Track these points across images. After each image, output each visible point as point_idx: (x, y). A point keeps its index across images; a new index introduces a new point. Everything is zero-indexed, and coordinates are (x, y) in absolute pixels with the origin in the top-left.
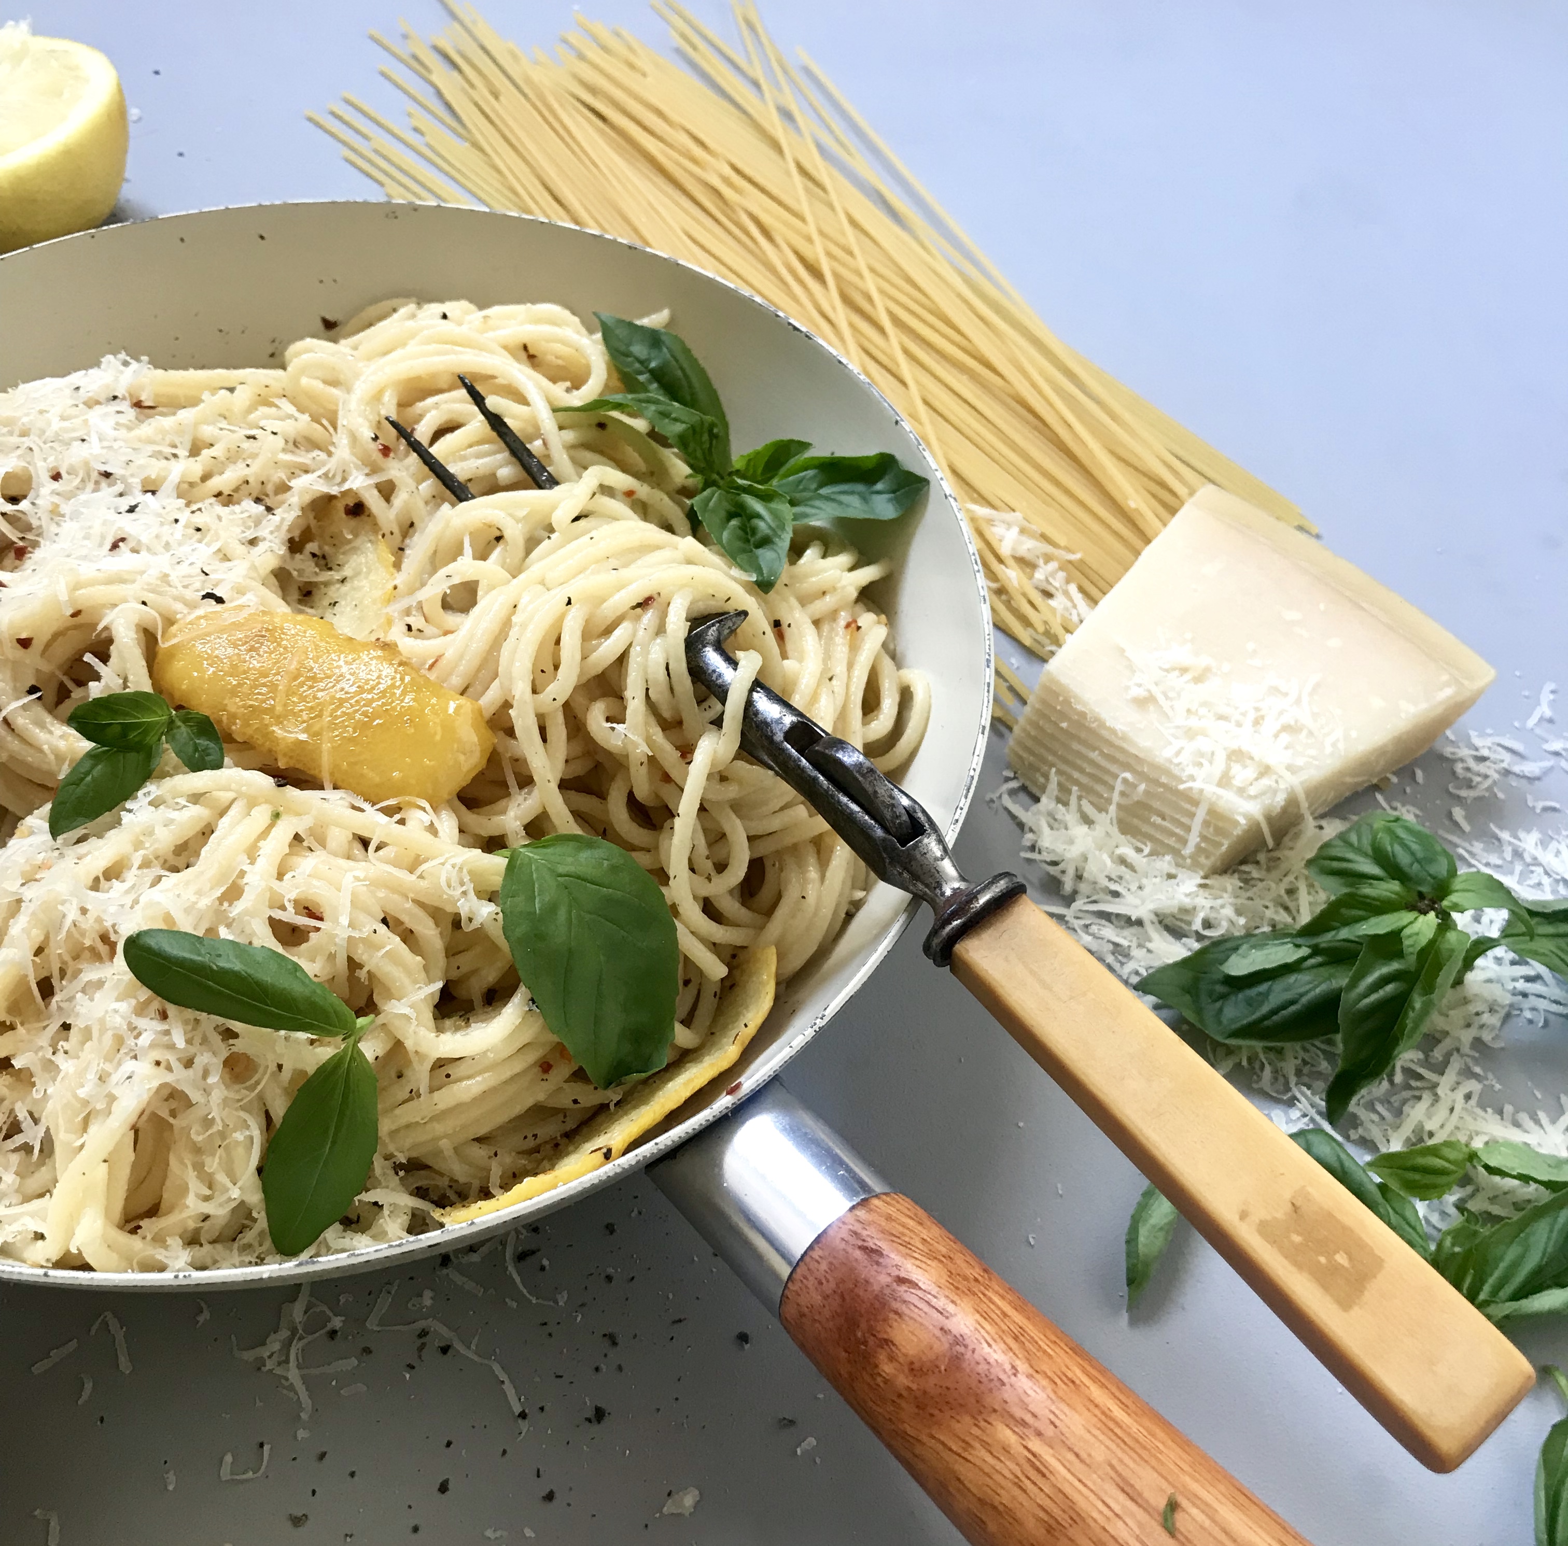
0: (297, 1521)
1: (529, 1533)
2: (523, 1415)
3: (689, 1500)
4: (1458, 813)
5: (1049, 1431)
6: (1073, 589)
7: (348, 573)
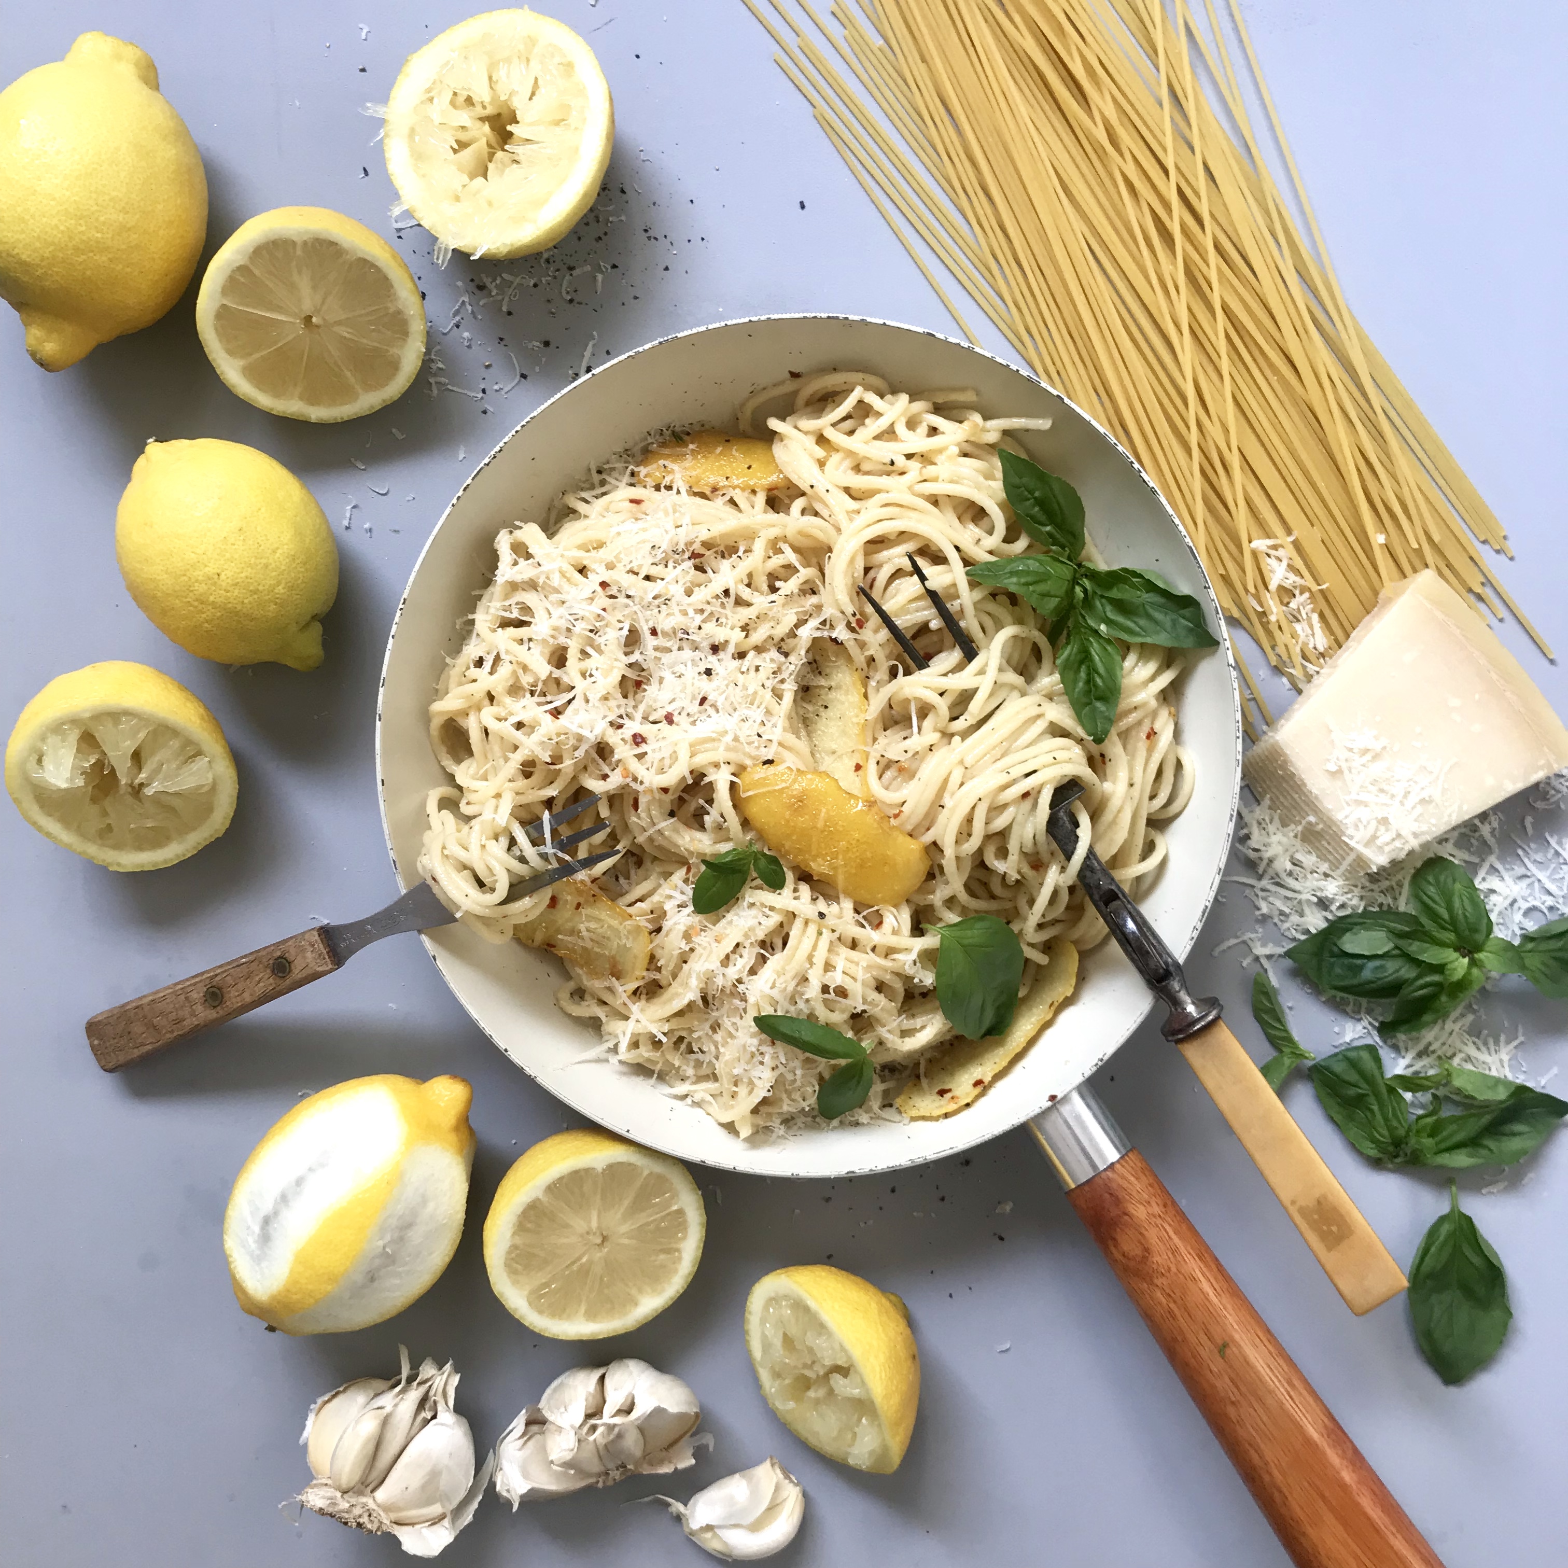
0: (828, 1200)
1: (933, 1215)
3: (1008, 1207)
4: (1529, 820)
5: (1179, 1302)
6: (1315, 617)
7: (833, 684)
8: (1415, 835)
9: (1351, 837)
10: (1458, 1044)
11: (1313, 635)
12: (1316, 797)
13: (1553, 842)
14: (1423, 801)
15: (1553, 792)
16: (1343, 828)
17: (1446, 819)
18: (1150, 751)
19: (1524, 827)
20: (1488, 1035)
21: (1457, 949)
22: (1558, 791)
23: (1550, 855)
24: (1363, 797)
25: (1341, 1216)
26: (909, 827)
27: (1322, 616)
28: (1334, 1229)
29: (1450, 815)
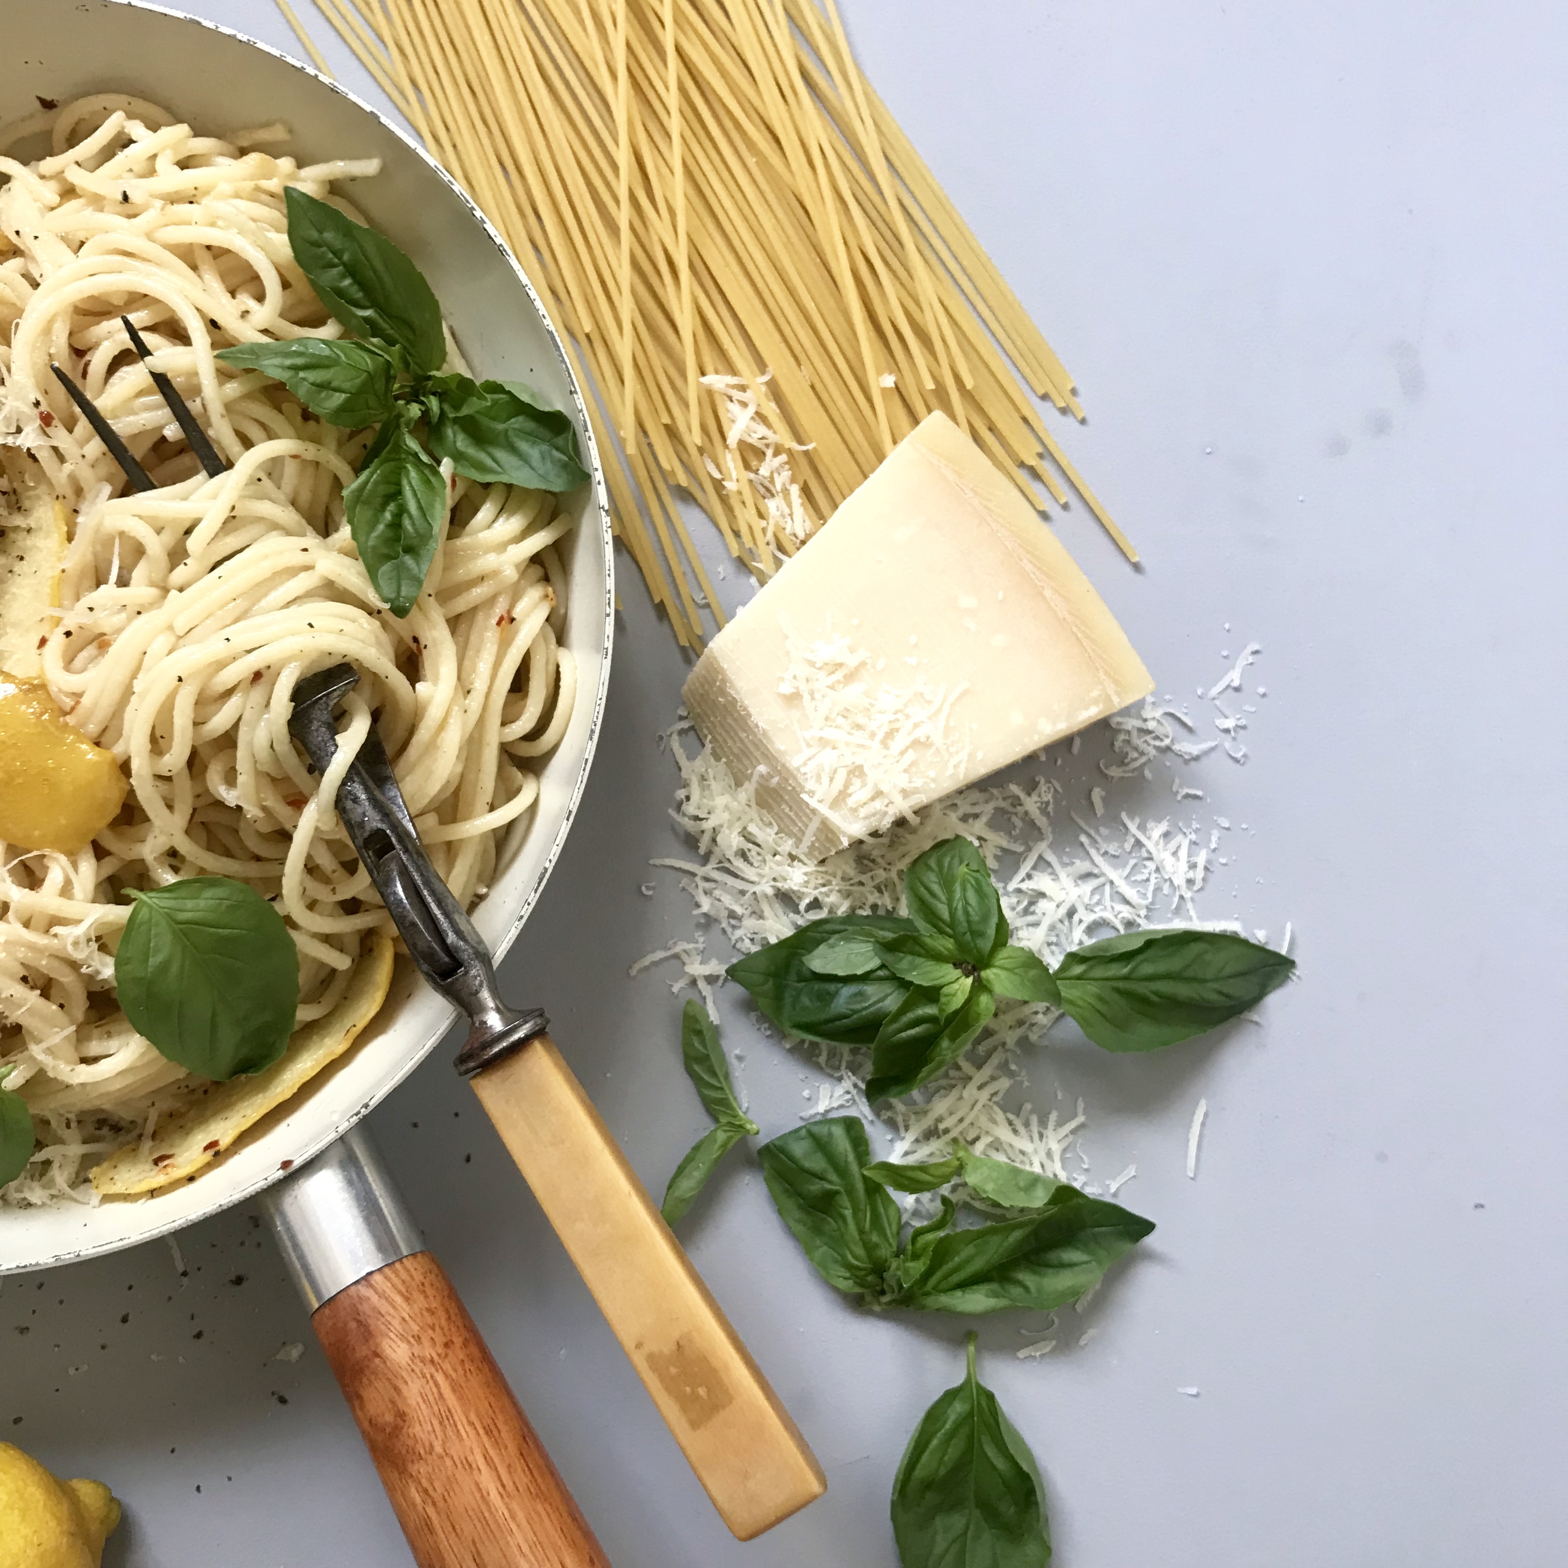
2: (185, 1274)
4: (1097, 794)
6: (795, 490)
7: (33, 525)
8: (905, 793)
9: (812, 793)
10: (983, 1121)
11: (791, 515)
12: (765, 733)
13: (1132, 827)
14: (916, 743)
15: (1136, 755)
16: (801, 779)
17: (950, 771)
18: (505, 644)
19: (1091, 804)
20: (1032, 1111)
21: (956, 965)
22: (1142, 754)
23: (1128, 846)
24: (829, 734)
25: (713, 1371)
26: (93, 728)
27: (806, 491)
28: (702, 1391)
29: (956, 766)
